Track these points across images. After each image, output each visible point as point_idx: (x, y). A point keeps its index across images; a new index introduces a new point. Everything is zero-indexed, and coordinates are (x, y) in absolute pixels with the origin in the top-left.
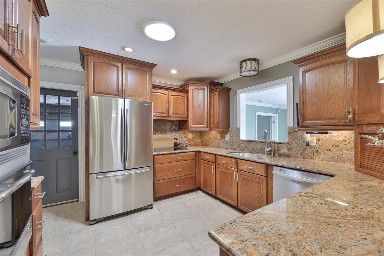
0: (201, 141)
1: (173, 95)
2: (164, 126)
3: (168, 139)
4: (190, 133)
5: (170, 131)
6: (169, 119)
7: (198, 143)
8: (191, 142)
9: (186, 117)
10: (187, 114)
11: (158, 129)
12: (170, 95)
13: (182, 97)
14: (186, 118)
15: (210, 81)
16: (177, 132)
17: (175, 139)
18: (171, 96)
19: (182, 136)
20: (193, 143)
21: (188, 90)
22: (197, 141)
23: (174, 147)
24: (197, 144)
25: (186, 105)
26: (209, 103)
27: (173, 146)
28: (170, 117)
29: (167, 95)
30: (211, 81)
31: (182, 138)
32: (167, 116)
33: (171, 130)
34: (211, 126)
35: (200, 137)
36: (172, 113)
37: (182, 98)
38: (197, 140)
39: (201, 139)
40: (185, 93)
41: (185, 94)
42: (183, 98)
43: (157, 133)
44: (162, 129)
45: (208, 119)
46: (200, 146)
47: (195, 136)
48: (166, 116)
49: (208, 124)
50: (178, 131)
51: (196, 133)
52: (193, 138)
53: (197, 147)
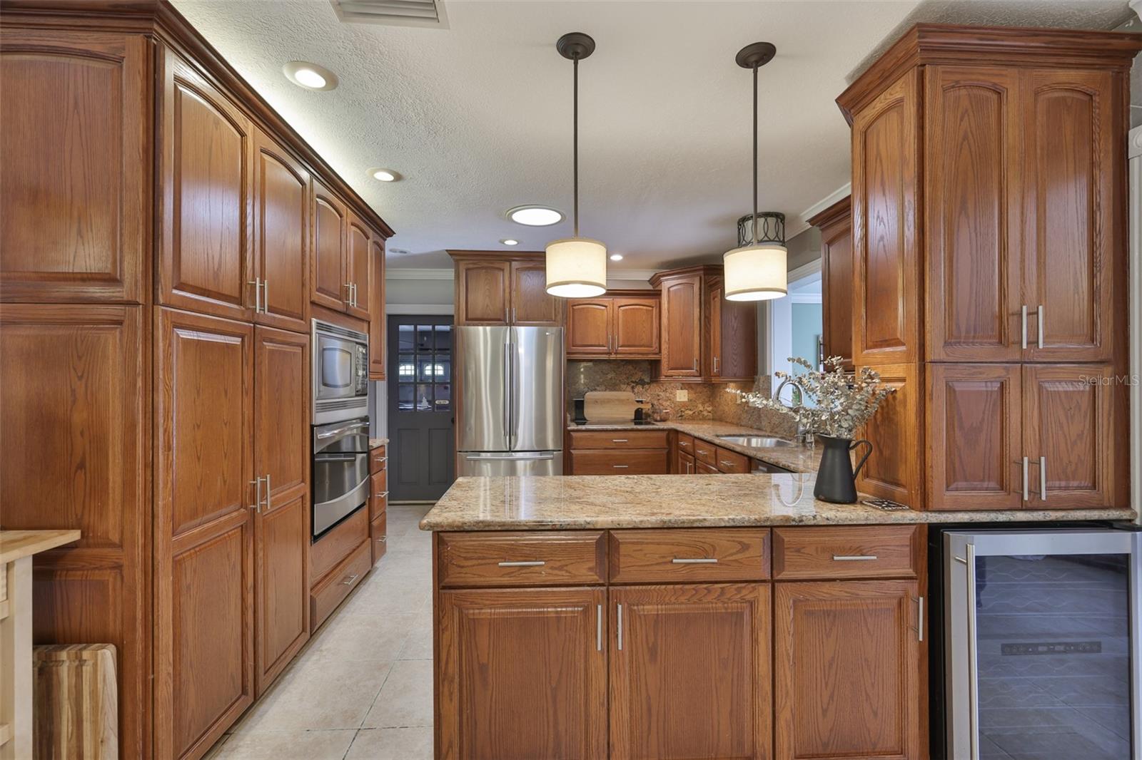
0: (713, 410)
1: (622, 304)
2: (615, 372)
3: (621, 401)
4: (682, 389)
5: (628, 384)
6: (613, 357)
7: (705, 413)
8: (683, 409)
9: (657, 351)
10: (657, 345)
11: (601, 380)
12: (616, 308)
13: (645, 308)
14: (656, 354)
15: (704, 266)
16: (647, 386)
17: (638, 401)
18: (620, 307)
19: (658, 396)
20: (691, 413)
21: (661, 291)
22: (701, 408)
23: (635, 419)
24: (701, 417)
25: (655, 325)
26: (705, 317)
27: (633, 417)
28: (616, 353)
29: (610, 307)
30: (707, 266)
31: (660, 401)
32: (608, 351)
33: (632, 382)
34: (710, 372)
35: (711, 399)
36: (621, 344)
37: (646, 310)
38: (700, 405)
39: (712, 405)
40: (652, 298)
41: (654, 300)
42: (649, 310)
43: (598, 388)
44: (611, 379)
45: (703, 356)
46: (711, 422)
47: (694, 396)
48: (606, 351)
49: (703, 367)
50: (648, 384)
51: (698, 390)
52: (690, 400)
53: (701, 422)
